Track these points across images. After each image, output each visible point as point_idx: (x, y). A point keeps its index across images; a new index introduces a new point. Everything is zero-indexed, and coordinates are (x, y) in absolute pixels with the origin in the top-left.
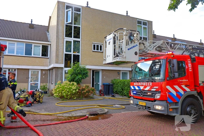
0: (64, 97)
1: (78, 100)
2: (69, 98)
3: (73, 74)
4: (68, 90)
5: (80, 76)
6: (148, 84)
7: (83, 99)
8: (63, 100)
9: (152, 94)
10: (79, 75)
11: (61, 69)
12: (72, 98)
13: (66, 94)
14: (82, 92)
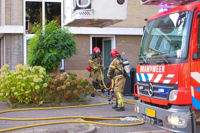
0: (17, 99)
1: (48, 107)
2: (27, 103)
3: (38, 49)
4: (23, 85)
5: (54, 53)
6: (160, 69)
7: (62, 104)
8: (15, 107)
9: (166, 90)
10: (51, 50)
11: (19, 38)
12: (36, 103)
13: (22, 93)
14: (58, 88)
